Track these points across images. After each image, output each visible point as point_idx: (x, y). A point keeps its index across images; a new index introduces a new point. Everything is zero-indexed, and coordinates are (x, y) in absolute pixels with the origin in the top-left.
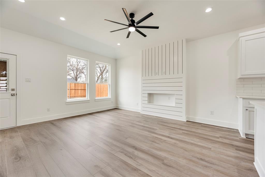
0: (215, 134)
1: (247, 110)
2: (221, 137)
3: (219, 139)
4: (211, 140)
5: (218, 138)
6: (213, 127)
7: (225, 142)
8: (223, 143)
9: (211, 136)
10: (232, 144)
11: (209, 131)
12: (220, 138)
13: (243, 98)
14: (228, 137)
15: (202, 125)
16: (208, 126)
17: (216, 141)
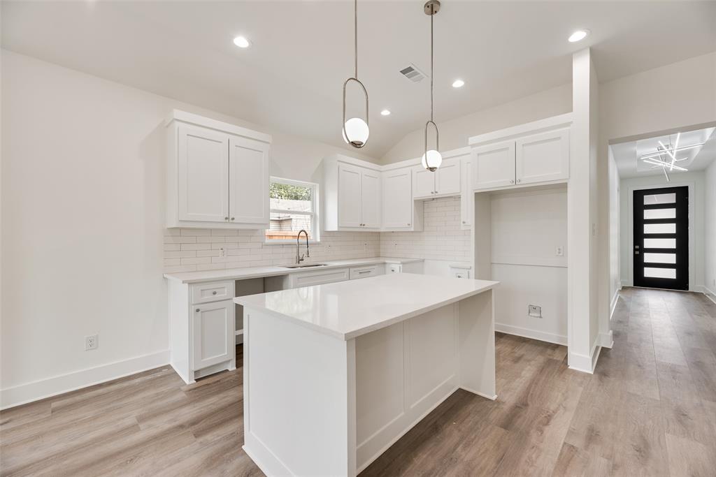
0: (119, 420)
1: (198, 310)
2: (142, 419)
3: (139, 430)
4: (119, 453)
5: (133, 428)
6: (100, 391)
7: (160, 430)
8: (156, 438)
9: (112, 436)
10: (177, 423)
11: (95, 418)
12: (142, 426)
13: (189, 284)
14: (160, 403)
15: (54, 405)
16: (78, 398)
17: (137, 446)
